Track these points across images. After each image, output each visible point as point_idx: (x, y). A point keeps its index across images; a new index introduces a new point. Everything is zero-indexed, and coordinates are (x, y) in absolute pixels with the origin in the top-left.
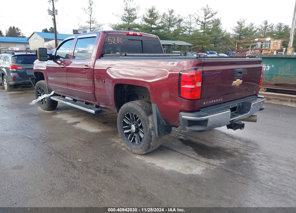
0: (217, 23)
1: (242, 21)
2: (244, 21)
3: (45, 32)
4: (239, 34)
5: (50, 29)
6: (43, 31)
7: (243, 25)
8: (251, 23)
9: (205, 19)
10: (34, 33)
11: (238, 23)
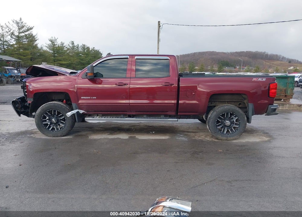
0: (32, 39)
1: (54, 39)
2: (56, 40)
4: (52, 52)
7: (56, 44)
8: (62, 42)
9: (19, 33)
11: (51, 41)
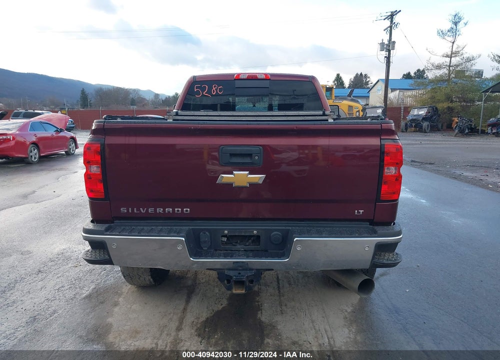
3: (406, 78)
5: (415, 73)
6: (403, 77)
10: (378, 81)
